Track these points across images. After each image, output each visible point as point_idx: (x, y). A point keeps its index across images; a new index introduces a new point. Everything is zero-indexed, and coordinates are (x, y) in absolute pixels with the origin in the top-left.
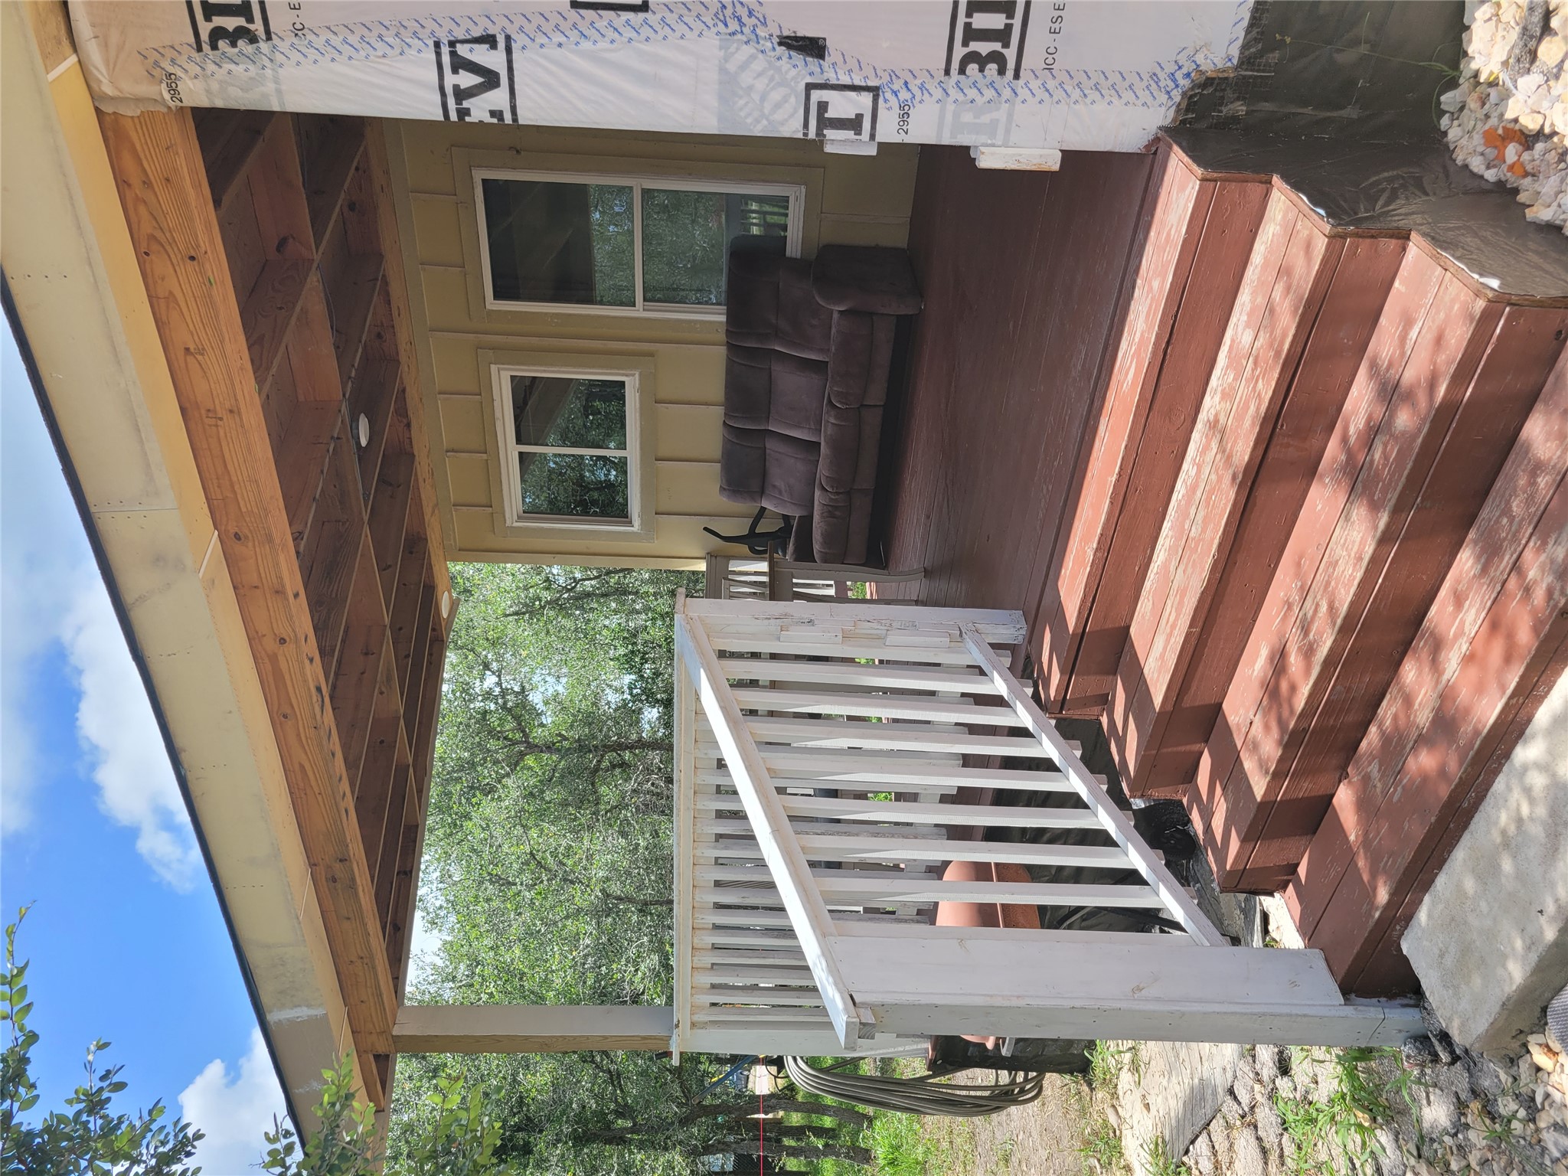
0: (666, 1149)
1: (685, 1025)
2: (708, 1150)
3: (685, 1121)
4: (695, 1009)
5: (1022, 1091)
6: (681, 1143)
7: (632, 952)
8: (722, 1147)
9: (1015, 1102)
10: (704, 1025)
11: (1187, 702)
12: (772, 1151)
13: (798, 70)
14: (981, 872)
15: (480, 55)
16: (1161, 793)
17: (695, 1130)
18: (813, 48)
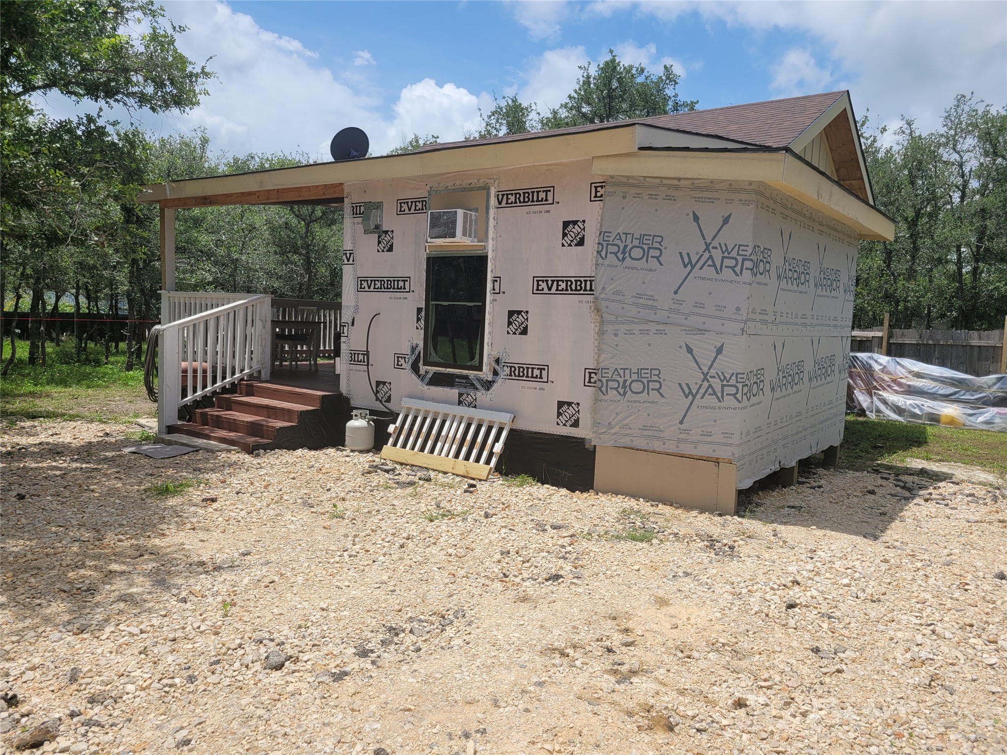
0: (130, 282)
1: (169, 295)
2: (130, 301)
3: (142, 291)
4: (174, 297)
5: (152, 396)
6: (133, 289)
7: (213, 270)
8: (131, 308)
9: (149, 393)
10: (169, 300)
11: (233, 404)
12: (130, 328)
13: (350, 322)
14: (205, 371)
15: (351, 259)
16: (216, 403)
17: (138, 295)
18: (353, 325)
